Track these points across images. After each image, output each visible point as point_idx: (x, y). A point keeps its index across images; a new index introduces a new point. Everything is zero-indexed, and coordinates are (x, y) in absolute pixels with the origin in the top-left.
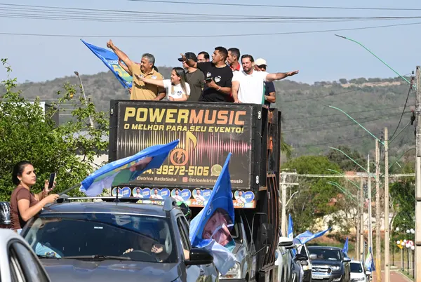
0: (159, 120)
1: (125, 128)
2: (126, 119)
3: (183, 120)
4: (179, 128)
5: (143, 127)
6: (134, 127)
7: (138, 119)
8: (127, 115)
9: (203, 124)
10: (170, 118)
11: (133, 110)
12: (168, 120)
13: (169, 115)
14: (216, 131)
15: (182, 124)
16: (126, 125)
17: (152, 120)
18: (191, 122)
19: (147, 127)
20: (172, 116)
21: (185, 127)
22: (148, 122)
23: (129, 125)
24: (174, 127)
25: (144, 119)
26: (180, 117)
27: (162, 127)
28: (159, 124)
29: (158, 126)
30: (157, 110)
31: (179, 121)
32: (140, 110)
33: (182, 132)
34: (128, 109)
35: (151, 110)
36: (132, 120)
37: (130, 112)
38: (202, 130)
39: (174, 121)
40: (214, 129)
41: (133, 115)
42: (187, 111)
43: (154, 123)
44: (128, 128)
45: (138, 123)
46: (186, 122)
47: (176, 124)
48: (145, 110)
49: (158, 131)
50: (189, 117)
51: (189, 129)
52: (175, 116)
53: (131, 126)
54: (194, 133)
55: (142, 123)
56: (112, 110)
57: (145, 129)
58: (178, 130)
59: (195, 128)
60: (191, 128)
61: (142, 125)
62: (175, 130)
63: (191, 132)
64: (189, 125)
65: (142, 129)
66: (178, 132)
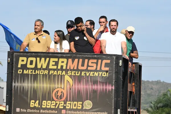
0: (44, 66)
1: (19, 72)
2: (19, 66)
3: (62, 66)
4: (60, 72)
5: (32, 72)
6: (25, 72)
7: (29, 66)
8: (20, 63)
9: (78, 70)
10: (53, 65)
11: (25, 59)
12: (51, 67)
13: (52, 63)
14: (88, 75)
15: (62, 69)
16: (19, 70)
17: (39, 66)
18: (68, 68)
19: (35, 72)
20: (54, 63)
21: (64, 72)
22: (36, 68)
23: (21, 70)
24: (56, 71)
25: (33, 66)
26: (60, 64)
27: (46, 72)
28: (44, 69)
29: (43, 71)
30: (43, 59)
31: (59, 67)
32: (30, 59)
33: (61, 76)
34: (21, 59)
35: (38, 59)
36: (24, 67)
37: (23, 61)
38: (77, 74)
39: (55, 67)
40: (85, 74)
41: (24, 63)
42: (65, 60)
43: (40, 69)
44: (21, 73)
45: (29, 69)
46: (64, 68)
47: (57, 70)
48: (34, 59)
49: (43, 75)
50: (67, 64)
52: (57, 63)
53: (23, 71)
54: (70, 76)
56: (9, 59)
57: (33, 73)
58: (58, 74)
59: (71, 73)
60: (68, 73)
61: (32, 70)
62: (56, 74)
63: (68, 75)
64: (67, 70)
65: (31, 73)
66: (58, 76)
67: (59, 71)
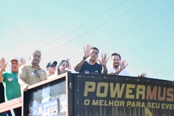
0: (120, 96)
1: (85, 104)
2: (86, 95)
3: (141, 96)
4: (139, 104)
5: (103, 103)
6: (94, 103)
7: (99, 94)
8: (87, 90)
9: (157, 101)
10: (130, 94)
11: (93, 84)
12: (127, 96)
13: (128, 91)
14: (167, 108)
15: (141, 100)
16: (86, 101)
17: (113, 95)
18: (147, 98)
19: (107, 103)
20: (131, 91)
21: (143, 103)
22: (108, 98)
23: (89, 101)
24: (134, 103)
25: (105, 95)
26: (138, 93)
27: (122, 103)
28: (119, 100)
29: (118, 102)
30: (118, 85)
31: (137, 97)
32: (100, 84)
33: (141, 108)
34: (87, 84)
35: (112, 85)
36: (92, 96)
37: (90, 87)
38: (157, 107)
39: (132, 97)
40: (165, 106)
41: (92, 90)
42: (143, 87)
43: (114, 99)
44: (88, 104)
45: (99, 98)
46: (143, 98)
47: (135, 100)
48: (106, 85)
49: (119, 107)
50: (146, 93)
51: (146, 105)
52: (134, 92)
53: (91, 102)
54: (151, 109)
55: (103, 98)
56: (70, 84)
57: (106, 105)
58: (137, 106)
59: (151, 104)
60: (148, 105)
61: (103, 101)
62: (135, 106)
63: (148, 108)
64: (146, 101)
65: (103, 105)
66: (137, 108)
67: (137, 103)
